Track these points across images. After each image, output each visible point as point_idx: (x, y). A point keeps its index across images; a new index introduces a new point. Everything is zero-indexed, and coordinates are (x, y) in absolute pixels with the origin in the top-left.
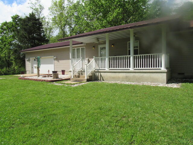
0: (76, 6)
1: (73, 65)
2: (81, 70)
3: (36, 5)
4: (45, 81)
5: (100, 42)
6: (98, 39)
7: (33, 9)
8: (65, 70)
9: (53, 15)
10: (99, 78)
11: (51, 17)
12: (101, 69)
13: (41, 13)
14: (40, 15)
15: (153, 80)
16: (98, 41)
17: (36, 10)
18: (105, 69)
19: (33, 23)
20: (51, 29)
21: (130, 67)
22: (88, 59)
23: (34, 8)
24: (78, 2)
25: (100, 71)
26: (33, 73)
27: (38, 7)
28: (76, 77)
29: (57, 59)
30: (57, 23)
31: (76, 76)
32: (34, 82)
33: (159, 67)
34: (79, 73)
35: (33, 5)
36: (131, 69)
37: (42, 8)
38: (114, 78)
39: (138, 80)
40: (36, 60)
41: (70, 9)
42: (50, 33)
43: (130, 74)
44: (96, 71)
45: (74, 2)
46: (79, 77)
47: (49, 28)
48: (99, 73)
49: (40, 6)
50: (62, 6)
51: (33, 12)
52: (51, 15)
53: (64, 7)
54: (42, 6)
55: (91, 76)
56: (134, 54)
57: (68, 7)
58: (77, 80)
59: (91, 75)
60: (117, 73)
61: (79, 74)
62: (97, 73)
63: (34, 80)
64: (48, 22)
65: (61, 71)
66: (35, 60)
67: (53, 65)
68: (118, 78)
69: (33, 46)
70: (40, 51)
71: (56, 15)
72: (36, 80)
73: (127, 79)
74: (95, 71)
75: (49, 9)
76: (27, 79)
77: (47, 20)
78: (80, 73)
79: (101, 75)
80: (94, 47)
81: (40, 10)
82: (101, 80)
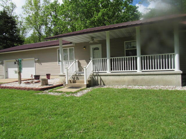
0: (54, 5)
1: (67, 68)
2: (75, 73)
3: (7, 3)
4: (32, 89)
5: (95, 41)
6: (92, 38)
7: (3, 6)
8: (50, 74)
9: (27, 14)
10: (99, 83)
11: (25, 16)
12: (100, 71)
13: (13, 12)
14: (12, 13)
15: (166, 83)
16: (93, 40)
17: (8, 8)
18: (106, 71)
19: (5, 22)
20: (25, 29)
21: (136, 69)
22: (78, 61)
23: (5, 5)
24: (56, 2)
25: (99, 74)
26: (7, 78)
27: (10, 5)
28: (71, 83)
29: (39, 62)
30: (31, 23)
31: (70, 81)
32: (17, 91)
33: (171, 68)
34: (73, 77)
35: (4, 3)
36: (139, 71)
37: (13, 6)
38: (118, 82)
39: (148, 83)
40: (17, 63)
41: (47, 8)
42: (23, 33)
43: (138, 76)
44: (95, 74)
45: (50, 2)
46: (74, 82)
47: (22, 28)
48: (99, 77)
49: (12, 4)
50: (37, 5)
51: (4, 10)
52: (25, 13)
53: (39, 7)
54: (15, 4)
55: (90, 81)
56: (141, 55)
57: (44, 6)
58: (74, 86)
59: (90, 79)
60: (122, 77)
61: (74, 79)
62: (96, 77)
63: (17, 88)
64: (20, 22)
65: (46, 75)
66: (15, 63)
67: (34, 68)
68: (123, 83)
69: (5, 47)
70: (16, 53)
71: (31, 15)
72: (20, 88)
73: (135, 82)
74: (93, 75)
75: (23, 8)
76: (5, 87)
77: (20, 20)
78: (76, 77)
79: (101, 79)
80: (85, 47)
81: (12, 9)
82: (101, 85)
